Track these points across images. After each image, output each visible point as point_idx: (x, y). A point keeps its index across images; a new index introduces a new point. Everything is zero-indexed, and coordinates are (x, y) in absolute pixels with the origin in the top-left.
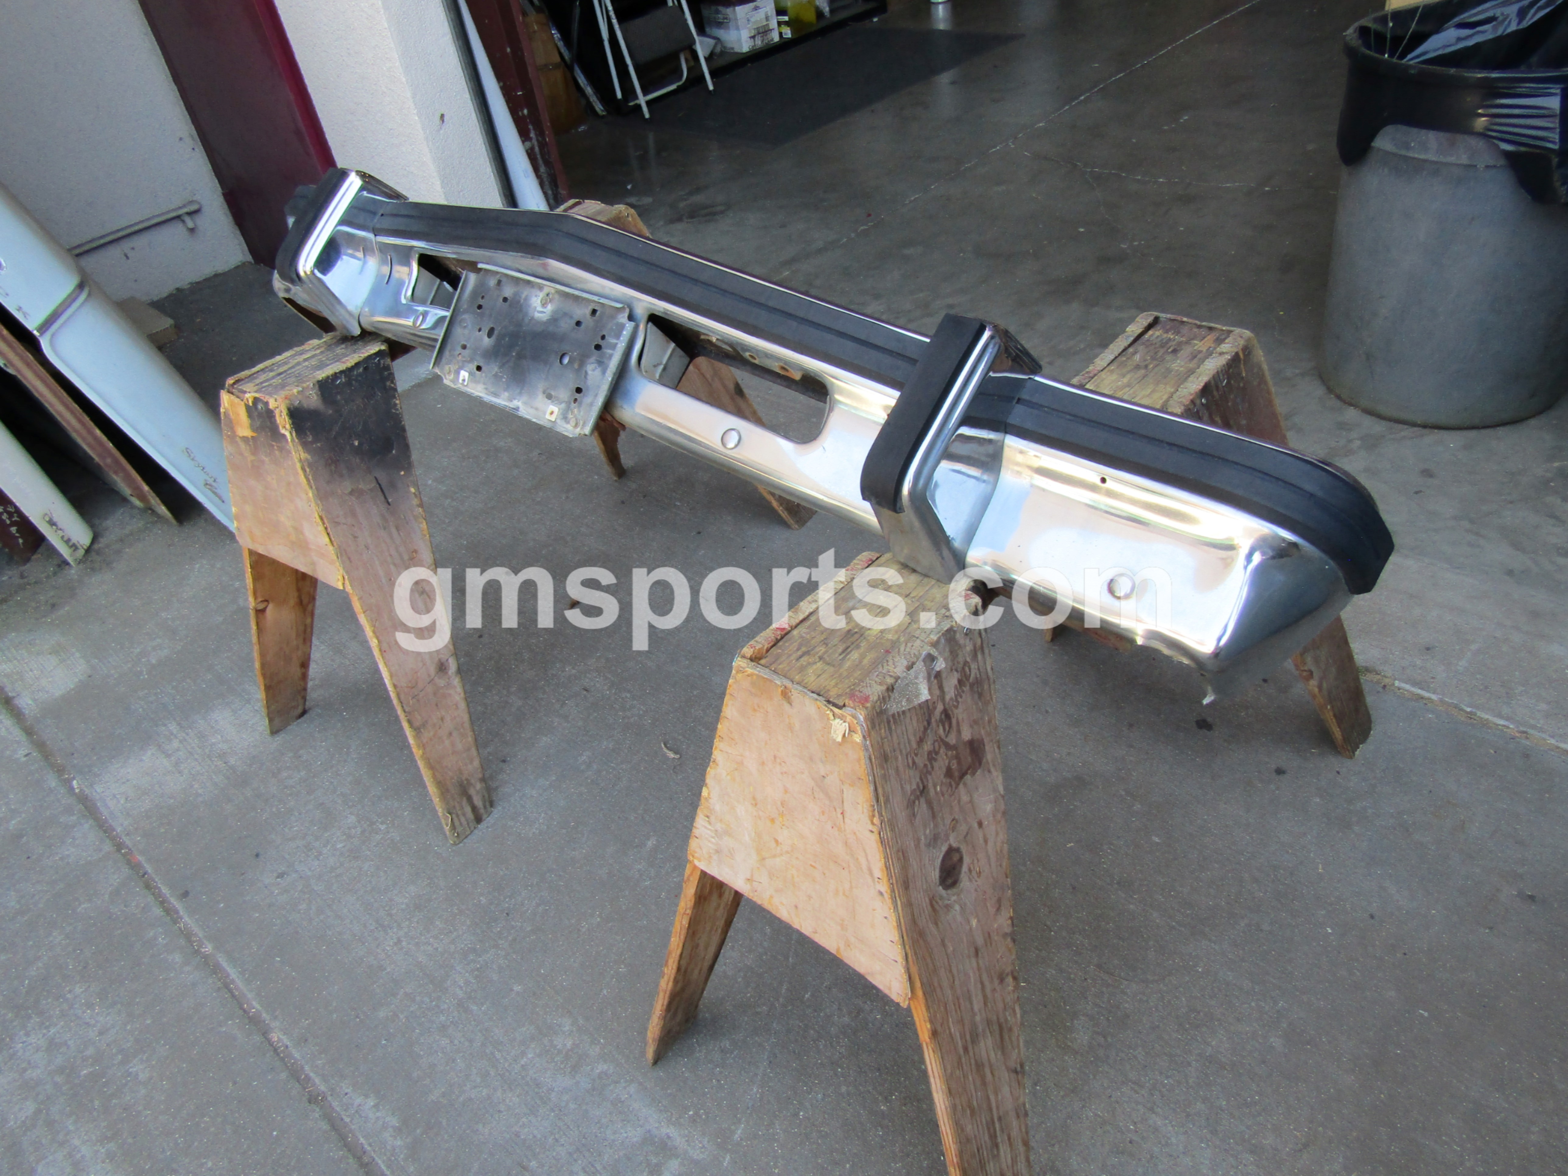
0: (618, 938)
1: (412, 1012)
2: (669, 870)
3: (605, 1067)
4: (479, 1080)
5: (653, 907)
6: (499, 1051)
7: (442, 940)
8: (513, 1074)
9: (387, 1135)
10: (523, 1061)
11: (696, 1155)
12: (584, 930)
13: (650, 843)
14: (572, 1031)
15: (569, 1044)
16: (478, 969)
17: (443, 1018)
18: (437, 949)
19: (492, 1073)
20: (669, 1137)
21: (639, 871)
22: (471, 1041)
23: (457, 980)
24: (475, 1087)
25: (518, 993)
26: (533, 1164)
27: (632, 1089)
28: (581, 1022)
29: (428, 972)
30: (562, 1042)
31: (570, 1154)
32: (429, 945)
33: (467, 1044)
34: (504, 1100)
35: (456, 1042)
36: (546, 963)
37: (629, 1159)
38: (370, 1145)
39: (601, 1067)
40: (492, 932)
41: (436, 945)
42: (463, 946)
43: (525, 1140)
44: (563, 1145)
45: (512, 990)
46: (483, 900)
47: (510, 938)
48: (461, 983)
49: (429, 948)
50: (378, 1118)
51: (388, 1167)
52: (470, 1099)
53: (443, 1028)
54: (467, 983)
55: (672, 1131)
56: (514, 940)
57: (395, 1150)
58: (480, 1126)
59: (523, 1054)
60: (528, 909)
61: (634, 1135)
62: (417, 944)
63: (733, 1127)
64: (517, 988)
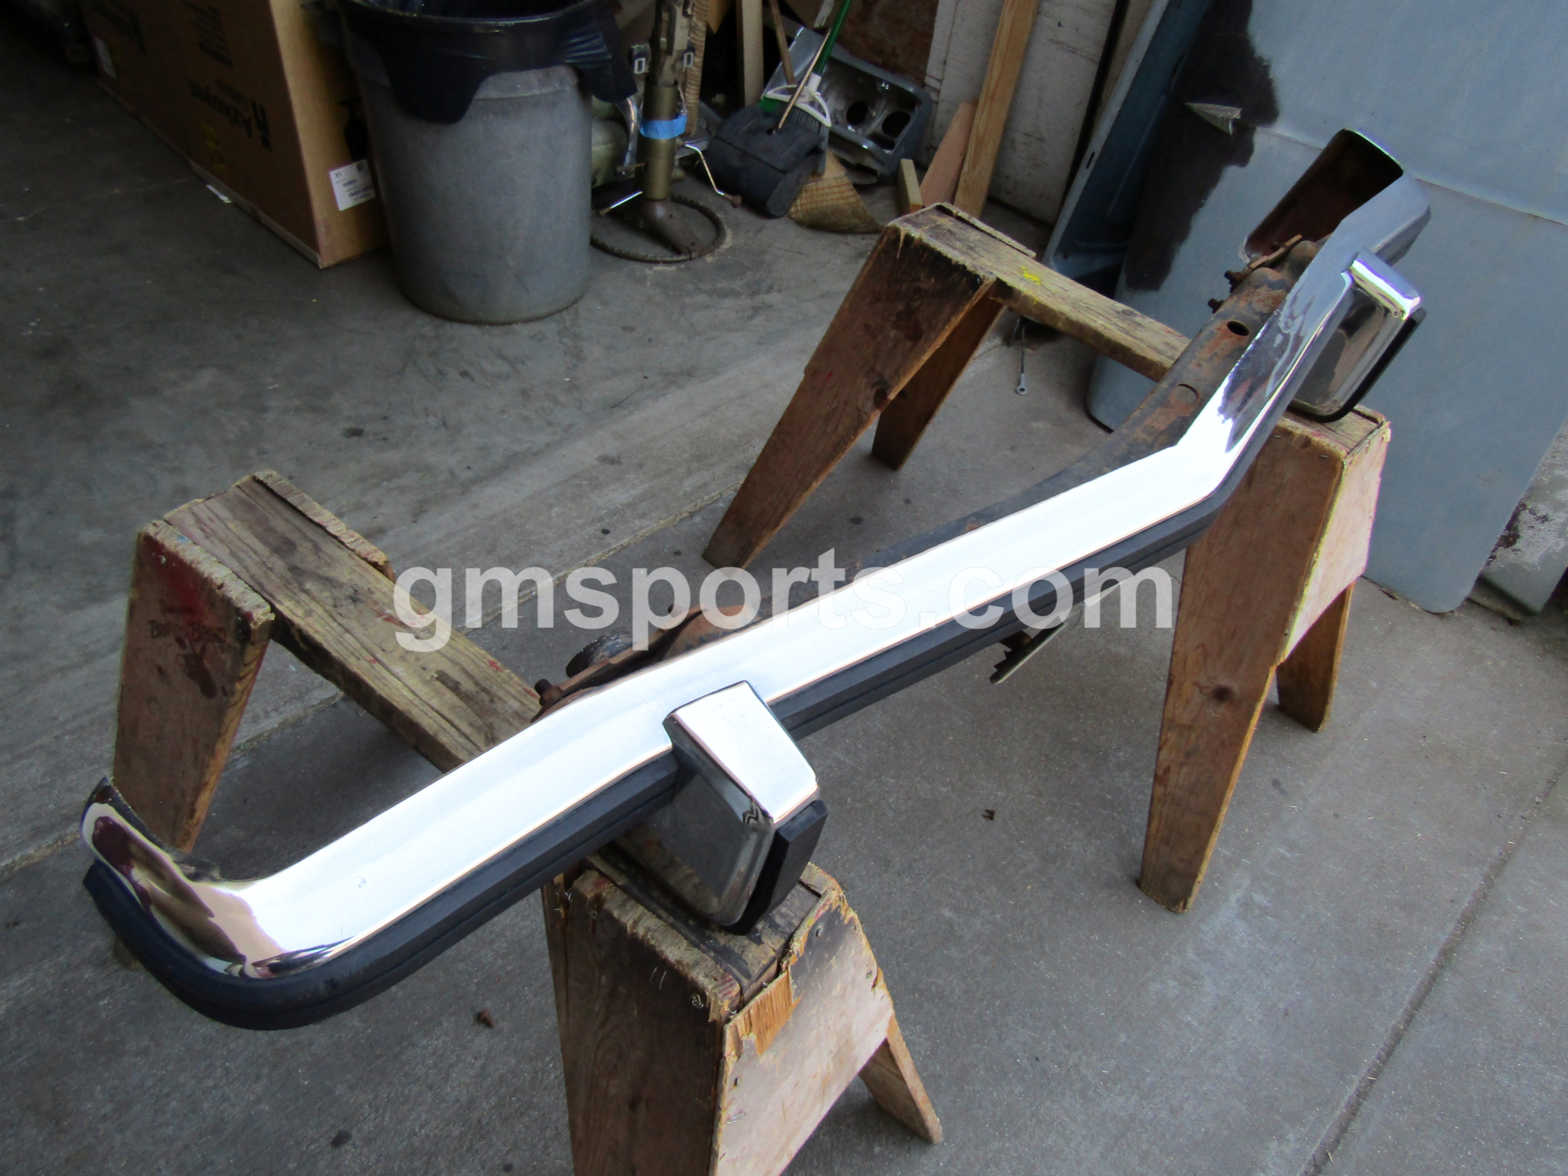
0: (1062, 942)
1: (1161, 1151)
2: (983, 896)
3: (1190, 950)
4: (1220, 1065)
5: (1027, 911)
6: (1189, 1048)
7: (1072, 1132)
8: (1208, 1032)
9: (1287, 1150)
10: (1195, 1024)
11: (1246, 883)
12: (1054, 976)
13: (948, 913)
14: (1161, 981)
15: (1172, 983)
16: (1105, 1084)
17: (1163, 1114)
18: (1084, 1137)
19: (1211, 1053)
20: (1238, 901)
21: (983, 925)
22: (1183, 1079)
23: (1119, 1106)
24: (1227, 1067)
25: (1128, 1037)
26: (1281, 1006)
27: (1205, 928)
28: (1150, 974)
29: (1113, 1141)
30: (1172, 988)
31: (1267, 976)
32: (1079, 1147)
33: (1186, 1083)
34: (1234, 1038)
35: (1186, 1095)
36: (1093, 1011)
37: (1260, 930)
38: (1300, 1166)
39: (1190, 954)
40: (1059, 1074)
41: (1079, 1139)
42: (1078, 1106)
43: (1265, 1015)
44: (1261, 982)
45: (1125, 1044)
46: (1018, 1089)
47: (1066, 1052)
48: (1121, 1100)
49: (1082, 1146)
50: (1274, 1164)
51: (1314, 1141)
52: (1239, 1070)
53: (1173, 1112)
54: (1122, 1093)
55: (1233, 898)
56: (1068, 1047)
57: (1299, 1139)
58: (1261, 1057)
59: (1188, 1024)
60: (1030, 1036)
61: (1241, 927)
62: (1078, 1163)
63: (1222, 855)
64: (1123, 1038)
